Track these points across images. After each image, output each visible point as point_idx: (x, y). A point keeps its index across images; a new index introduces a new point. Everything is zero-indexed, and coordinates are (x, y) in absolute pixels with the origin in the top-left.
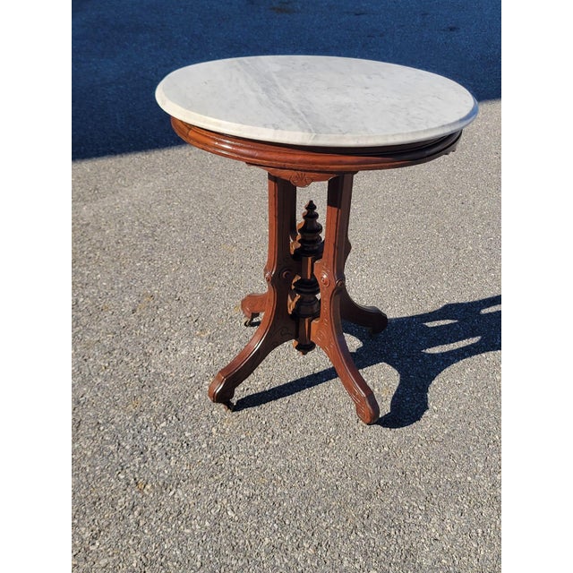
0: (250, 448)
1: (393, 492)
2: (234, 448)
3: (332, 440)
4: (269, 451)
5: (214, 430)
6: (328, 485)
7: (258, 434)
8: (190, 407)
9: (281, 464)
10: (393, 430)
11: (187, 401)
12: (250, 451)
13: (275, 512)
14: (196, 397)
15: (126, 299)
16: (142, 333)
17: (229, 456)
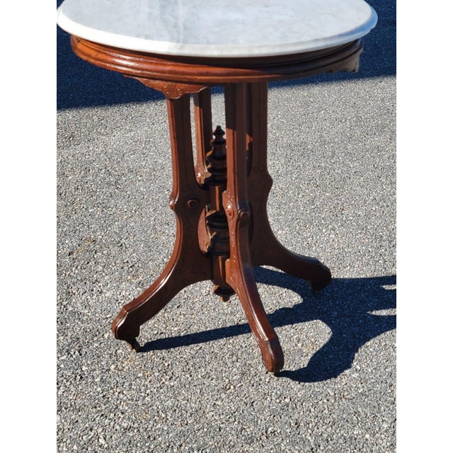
0: (144, 386)
1: (277, 440)
2: (127, 384)
3: (232, 387)
4: (162, 391)
5: (113, 367)
6: (211, 427)
7: (156, 374)
8: (96, 345)
9: (169, 403)
10: (302, 383)
11: (95, 339)
12: (143, 388)
13: (147, 444)
14: (106, 336)
15: (67, 242)
16: (72, 274)
17: (118, 390)
